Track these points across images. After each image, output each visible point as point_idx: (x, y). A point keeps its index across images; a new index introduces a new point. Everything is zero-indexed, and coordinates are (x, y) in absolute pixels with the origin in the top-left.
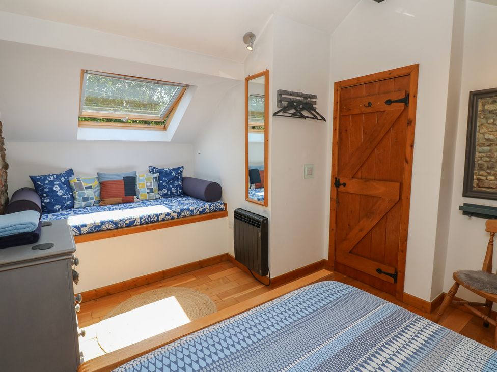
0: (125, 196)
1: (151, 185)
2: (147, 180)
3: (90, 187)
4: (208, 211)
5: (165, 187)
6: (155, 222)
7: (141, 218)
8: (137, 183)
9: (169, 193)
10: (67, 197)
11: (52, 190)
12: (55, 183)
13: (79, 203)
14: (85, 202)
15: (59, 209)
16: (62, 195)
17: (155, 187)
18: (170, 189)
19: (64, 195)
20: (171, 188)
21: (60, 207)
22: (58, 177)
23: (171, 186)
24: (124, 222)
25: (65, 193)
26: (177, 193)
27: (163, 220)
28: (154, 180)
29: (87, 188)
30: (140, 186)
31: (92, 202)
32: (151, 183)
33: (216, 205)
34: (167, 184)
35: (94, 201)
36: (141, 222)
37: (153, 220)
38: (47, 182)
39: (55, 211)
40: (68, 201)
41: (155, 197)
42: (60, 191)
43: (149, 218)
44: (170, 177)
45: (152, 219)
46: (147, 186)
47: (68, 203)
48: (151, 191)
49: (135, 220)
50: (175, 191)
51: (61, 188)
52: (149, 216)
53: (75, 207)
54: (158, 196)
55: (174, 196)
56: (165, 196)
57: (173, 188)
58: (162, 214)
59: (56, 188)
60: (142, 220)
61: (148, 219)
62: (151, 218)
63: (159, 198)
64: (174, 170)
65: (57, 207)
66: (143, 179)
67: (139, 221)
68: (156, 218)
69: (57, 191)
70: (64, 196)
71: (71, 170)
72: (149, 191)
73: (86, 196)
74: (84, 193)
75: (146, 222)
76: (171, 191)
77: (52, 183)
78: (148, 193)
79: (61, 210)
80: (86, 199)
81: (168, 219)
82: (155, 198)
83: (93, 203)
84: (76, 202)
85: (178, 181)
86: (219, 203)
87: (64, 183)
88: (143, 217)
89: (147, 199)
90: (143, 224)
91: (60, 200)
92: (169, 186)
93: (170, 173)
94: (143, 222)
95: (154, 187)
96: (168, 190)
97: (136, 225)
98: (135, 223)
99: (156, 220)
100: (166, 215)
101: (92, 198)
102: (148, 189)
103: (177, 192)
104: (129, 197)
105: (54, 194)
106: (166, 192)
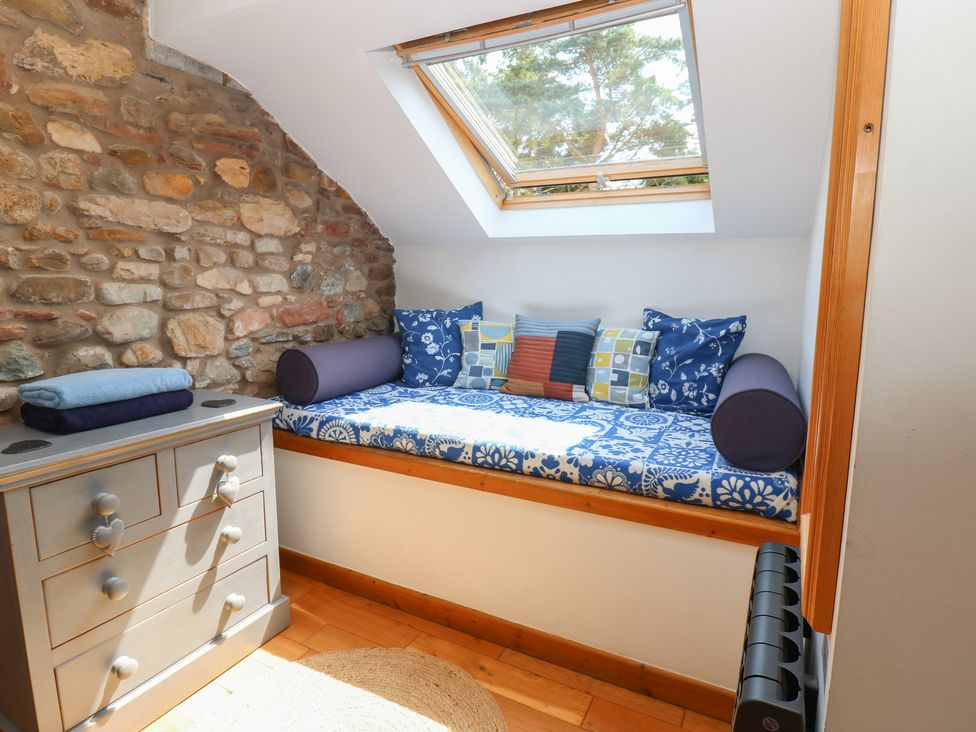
0: (551, 380)
1: (626, 363)
2: (620, 348)
3: (491, 346)
4: (708, 501)
5: (664, 375)
6: (513, 472)
7: (476, 449)
8: (596, 352)
9: (673, 396)
10: (444, 359)
11: (418, 342)
12: (429, 328)
13: (464, 378)
14: (473, 378)
15: (425, 381)
16: (435, 354)
17: (637, 372)
18: (676, 385)
19: (438, 354)
20: (682, 383)
21: (426, 377)
22: (439, 317)
23: (684, 377)
24: (438, 444)
25: (444, 351)
26: (700, 402)
27: (536, 474)
28: (638, 349)
29: (486, 346)
30: (600, 360)
31: (487, 379)
32: (626, 357)
33: (747, 485)
34: (672, 366)
35: (492, 380)
36: (475, 458)
37: (506, 466)
38: (415, 323)
39: (417, 385)
40: (444, 369)
41: (631, 398)
42: (433, 345)
43: (497, 456)
44: (687, 347)
45: (504, 462)
46: (614, 364)
47: (445, 372)
48: (623, 379)
49: (462, 450)
50: (692, 395)
51: (436, 340)
52: (497, 451)
53: (456, 384)
54: (639, 398)
55: (687, 411)
56: (662, 403)
57: (687, 385)
58: (533, 456)
59: (427, 338)
60: (478, 454)
61: (493, 457)
62: (500, 459)
63: (641, 407)
64: (704, 325)
65: (422, 377)
66: (612, 341)
67: (470, 455)
68: (516, 461)
69: (427, 345)
70: (438, 358)
71: (479, 305)
72: (615, 377)
73: (477, 364)
74: (476, 356)
75: (486, 462)
76: (680, 393)
77: (423, 328)
78: (613, 383)
79: (427, 384)
80: (476, 371)
81: (549, 478)
82: (627, 402)
83: (488, 382)
84: (460, 375)
85: (709, 365)
86: (768, 482)
87: (448, 331)
88: (482, 448)
89: (609, 400)
90: (480, 466)
91: (428, 364)
92: (678, 375)
93: (692, 333)
94: (480, 461)
95: (633, 368)
96: (672, 385)
97: (462, 463)
98: (461, 459)
99: (514, 467)
100: (544, 461)
101: (488, 372)
102: (614, 372)
103: (698, 399)
104: (562, 386)
105: (420, 350)
106: (666, 391)
